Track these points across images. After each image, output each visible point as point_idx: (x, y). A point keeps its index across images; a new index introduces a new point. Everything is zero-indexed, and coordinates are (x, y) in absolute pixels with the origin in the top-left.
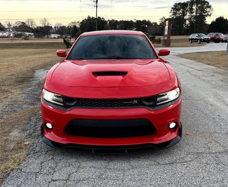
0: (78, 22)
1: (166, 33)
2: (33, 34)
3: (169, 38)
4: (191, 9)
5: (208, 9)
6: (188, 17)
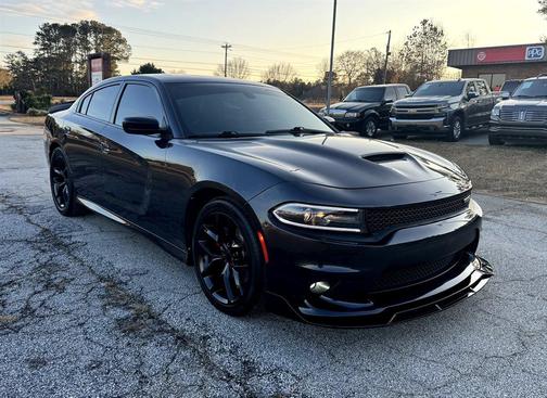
4: (84, 41)
5: (121, 46)
6: (79, 57)
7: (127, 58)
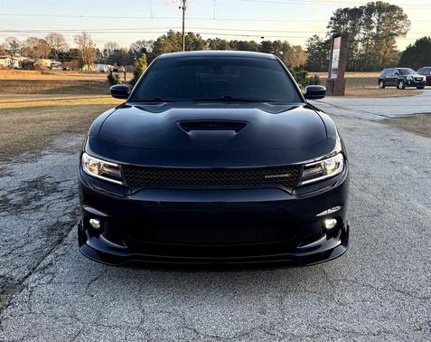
0: (150, 42)
1: (335, 65)
2: (59, 63)
3: (341, 76)
4: (369, 21)
5: (401, 23)
6: (362, 36)
7: (405, 34)
